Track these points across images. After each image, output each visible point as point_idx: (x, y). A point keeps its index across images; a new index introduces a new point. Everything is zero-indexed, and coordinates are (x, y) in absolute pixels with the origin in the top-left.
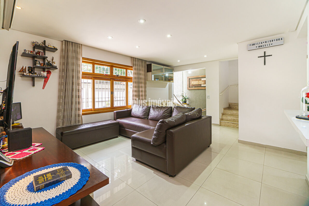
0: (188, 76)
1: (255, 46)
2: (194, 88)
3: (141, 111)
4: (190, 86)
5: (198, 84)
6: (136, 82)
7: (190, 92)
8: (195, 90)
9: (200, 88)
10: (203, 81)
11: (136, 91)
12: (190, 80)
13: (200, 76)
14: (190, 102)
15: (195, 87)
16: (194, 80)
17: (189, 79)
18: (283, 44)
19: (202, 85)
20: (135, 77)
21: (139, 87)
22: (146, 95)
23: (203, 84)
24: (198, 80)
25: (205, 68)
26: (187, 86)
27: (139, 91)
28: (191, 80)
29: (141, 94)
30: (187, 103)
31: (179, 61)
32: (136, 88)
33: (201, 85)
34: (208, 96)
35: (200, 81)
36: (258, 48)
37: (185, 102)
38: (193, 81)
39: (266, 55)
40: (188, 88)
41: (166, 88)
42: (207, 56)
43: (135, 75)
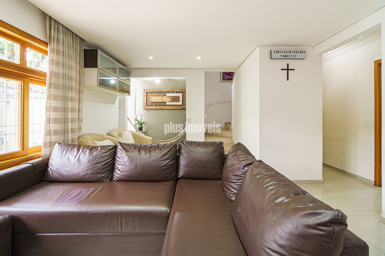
0: (145, 89)
1: (280, 54)
2: (154, 107)
3: (89, 162)
4: (148, 104)
5: (161, 101)
6: (56, 86)
7: (148, 112)
8: (156, 110)
9: (164, 107)
10: (168, 97)
11: (55, 109)
12: (148, 94)
13: (165, 90)
14: (148, 128)
15: (155, 105)
16: (155, 95)
17: (147, 92)
18: (304, 59)
19: (167, 104)
20: (56, 71)
21: (65, 99)
22: (82, 118)
23: (168, 101)
24: (160, 95)
25: (185, 78)
26: (144, 103)
27: (65, 110)
28: (150, 95)
29: (70, 117)
30: (144, 130)
31: (151, 58)
32: (58, 102)
33: (166, 102)
34: (189, 120)
35: (164, 97)
36: (282, 57)
37: (141, 129)
38: (154, 97)
39: (289, 68)
40: (144, 106)
41: (115, 105)
42: (201, 57)
43: (56, 67)
